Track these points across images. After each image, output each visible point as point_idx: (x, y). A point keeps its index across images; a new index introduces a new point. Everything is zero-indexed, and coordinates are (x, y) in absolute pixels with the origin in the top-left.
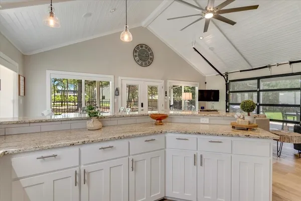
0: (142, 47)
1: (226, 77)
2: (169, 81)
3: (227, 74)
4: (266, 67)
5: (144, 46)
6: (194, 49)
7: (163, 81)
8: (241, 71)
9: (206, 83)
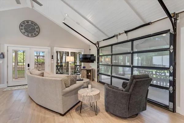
0: (28, 22)
1: (97, 45)
2: (55, 48)
3: (98, 43)
4: (114, 36)
5: (29, 22)
6: (64, 23)
7: (50, 48)
8: (103, 40)
9: (90, 50)
